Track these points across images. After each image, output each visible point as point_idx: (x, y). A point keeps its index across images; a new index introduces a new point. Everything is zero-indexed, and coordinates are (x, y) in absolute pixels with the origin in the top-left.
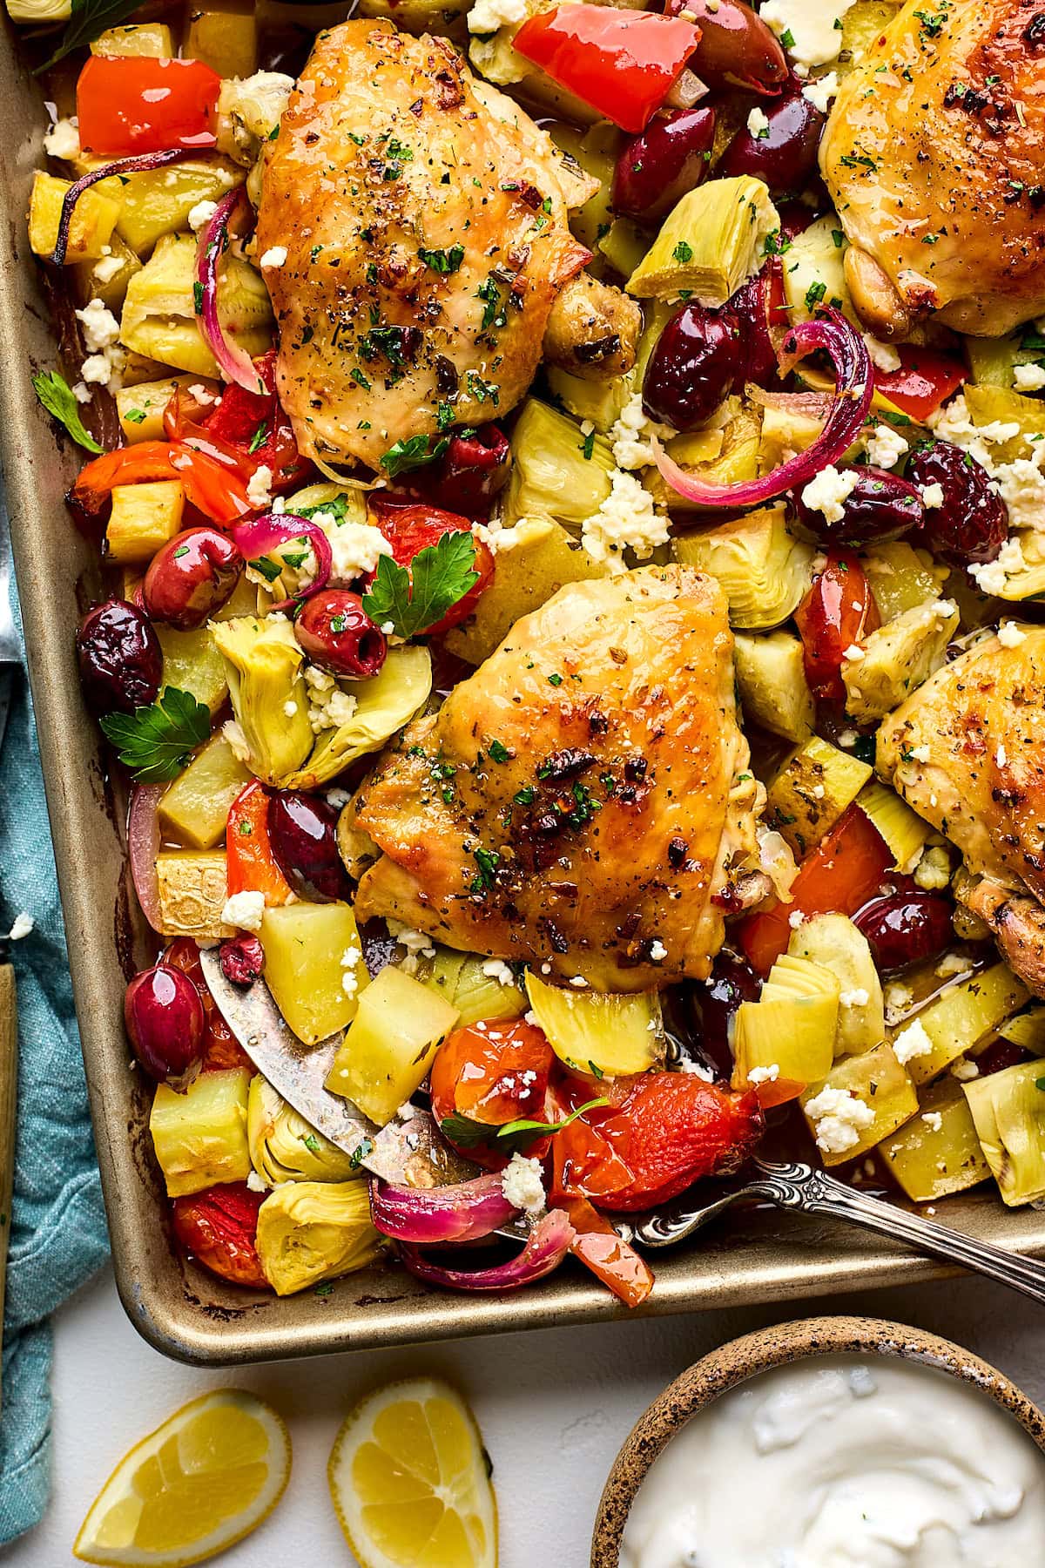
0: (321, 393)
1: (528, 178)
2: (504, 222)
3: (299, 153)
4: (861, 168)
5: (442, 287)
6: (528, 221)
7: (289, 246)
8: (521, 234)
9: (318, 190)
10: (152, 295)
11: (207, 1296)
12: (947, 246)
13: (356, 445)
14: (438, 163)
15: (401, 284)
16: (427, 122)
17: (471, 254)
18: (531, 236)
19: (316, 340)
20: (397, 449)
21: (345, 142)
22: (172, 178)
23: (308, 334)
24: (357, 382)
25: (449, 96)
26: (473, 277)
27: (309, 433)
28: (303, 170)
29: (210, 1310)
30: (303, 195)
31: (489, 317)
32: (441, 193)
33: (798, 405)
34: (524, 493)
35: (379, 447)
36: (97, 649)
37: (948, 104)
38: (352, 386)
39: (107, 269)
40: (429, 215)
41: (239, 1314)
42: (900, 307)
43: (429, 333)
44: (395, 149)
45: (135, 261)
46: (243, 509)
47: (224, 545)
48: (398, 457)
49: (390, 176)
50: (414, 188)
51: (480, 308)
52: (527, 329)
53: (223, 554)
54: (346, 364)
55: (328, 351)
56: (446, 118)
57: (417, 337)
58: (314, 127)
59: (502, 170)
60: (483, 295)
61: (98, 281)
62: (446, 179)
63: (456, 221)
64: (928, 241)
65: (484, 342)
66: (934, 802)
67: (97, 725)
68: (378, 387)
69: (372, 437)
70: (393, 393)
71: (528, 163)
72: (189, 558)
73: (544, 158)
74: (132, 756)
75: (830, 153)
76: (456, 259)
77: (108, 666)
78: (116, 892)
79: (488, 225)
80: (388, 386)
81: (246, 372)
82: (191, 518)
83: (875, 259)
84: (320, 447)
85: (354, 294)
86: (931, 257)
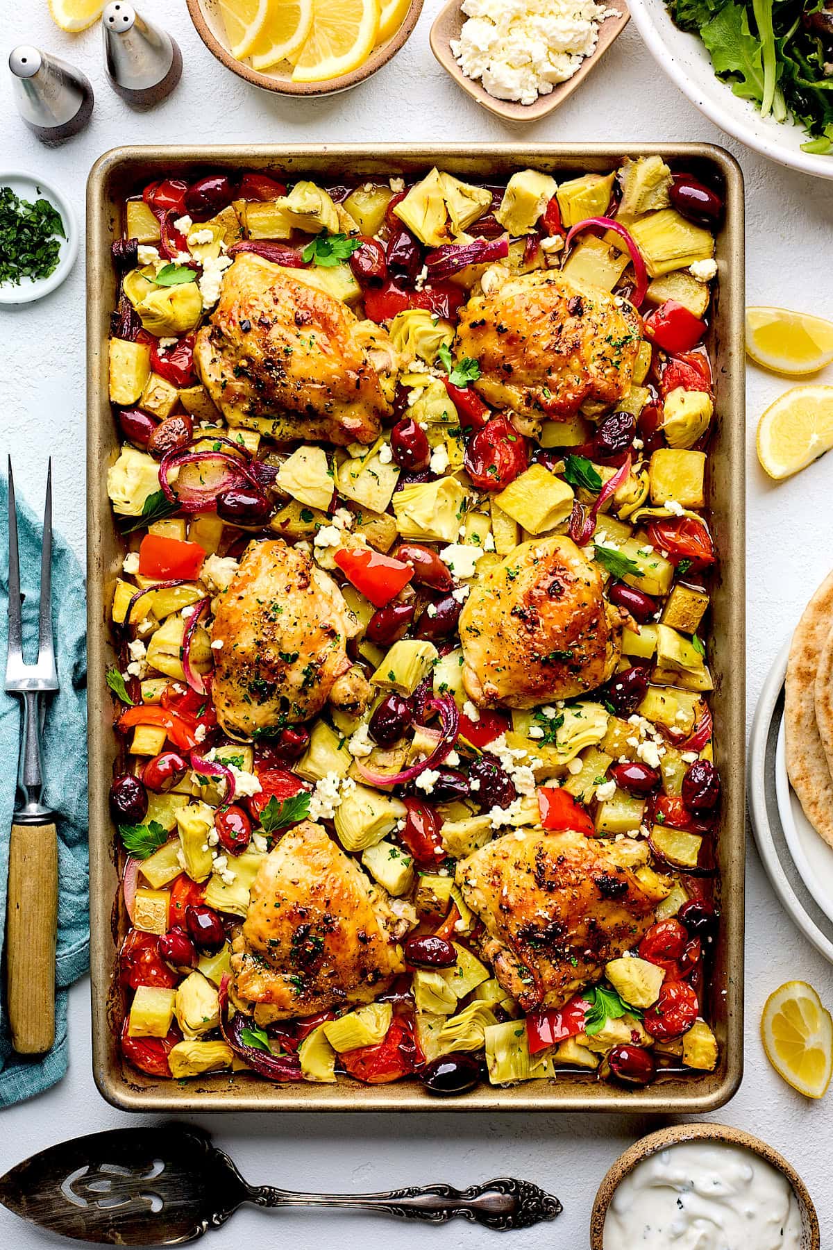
0: (230, 701)
1: (332, 624)
2: (319, 642)
3: (233, 603)
4: (475, 633)
5: (287, 668)
6: (330, 642)
7: (224, 641)
8: (325, 648)
9: (240, 621)
10: (162, 644)
11: (132, 1079)
12: (506, 674)
13: (241, 725)
14: (293, 617)
15: (270, 666)
16: (291, 596)
17: (302, 655)
18: (329, 650)
19: (230, 679)
20: (259, 730)
21: (254, 602)
22: (177, 592)
23: (228, 676)
24: (246, 700)
25: (303, 582)
26: (301, 665)
27: (222, 715)
28: (235, 611)
29: (132, 1086)
30: (233, 621)
31: (306, 682)
32: (292, 629)
33: (431, 734)
34: (308, 761)
35: (252, 728)
36: (121, 799)
37: (512, 614)
38: (243, 701)
39: (144, 627)
40: (285, 638)
41: (144, 1089)
42: (483, 695)
43: (279, 685)
44: (275, 609)
45: (157, 623)
46: (192, 744)
47: (180, 762)
48: (259, 734)
49: (271, 620)
50: (282, 626)
51: (303, 677)
52: (322, 692)
53: (179, 766)
54: (242, 692)
55: (235, 685)
56: (301, 593)
57: (274, 686)
58: (243, 594)
59: (321, 618)
60: (304, 673)
61: (139, 632)
62: (295, 624)
63: (297, 642)
64: (497, 670)
65: (302, 691)
66: (475, 904)
67: (117, 830)
68: (255, 704)
69: (249, 723)
70: (261, 707)
71: (334, 616)
72: (164, 765)
73: (341, 613)
74: (130, 844)
75: (463, 623)
76: (295, 657)
77: (125, 807)
78: (114, 899)
79: (311, 643)
80: (259, 704)
81: (199, 684)
82: (168, 747)
83: (476, 673)
84: (227, 723)
85: (250, 665)
86: (498, 676)
